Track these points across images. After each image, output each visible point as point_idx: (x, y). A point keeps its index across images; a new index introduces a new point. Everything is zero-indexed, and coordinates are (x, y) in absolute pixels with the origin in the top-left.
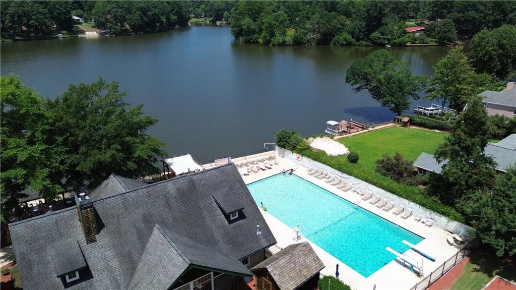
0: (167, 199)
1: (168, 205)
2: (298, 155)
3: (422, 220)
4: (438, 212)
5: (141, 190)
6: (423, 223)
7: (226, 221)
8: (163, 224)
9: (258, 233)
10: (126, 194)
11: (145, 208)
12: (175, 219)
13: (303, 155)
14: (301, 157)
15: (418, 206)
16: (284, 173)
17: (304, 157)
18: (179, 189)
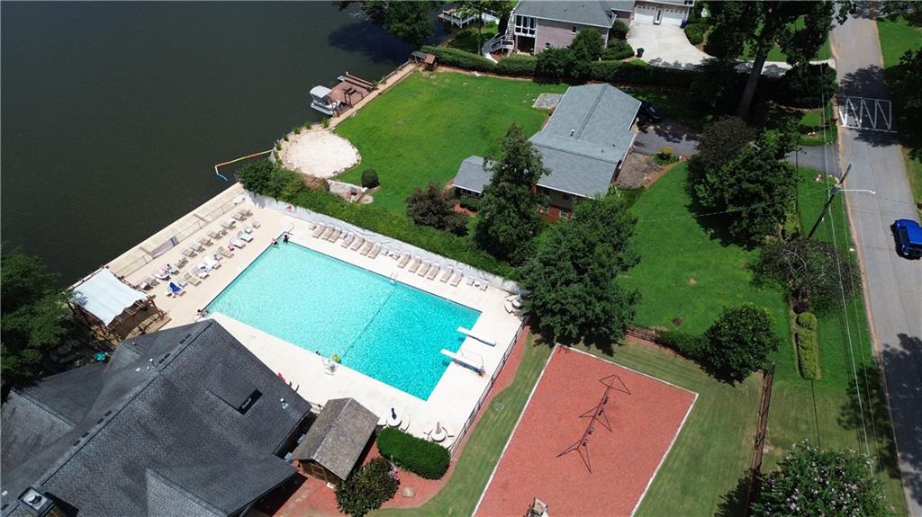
0: (144, 427)
1: (150, 434)
2: (288, 205)
3: (476, 283)
4: (492, 272)
5: (100, 434)
6: (477, 286)
7: (238, 414)
8: (155, 464)
9: (284, 407)
10: (82, 450)
11: (120, 456)
12: (169, 449)
13: (296, 205)
14: (293, 207)
15: (468, 266)
16: (276, 243)
17: (298, 208)
18: (154, 404)
